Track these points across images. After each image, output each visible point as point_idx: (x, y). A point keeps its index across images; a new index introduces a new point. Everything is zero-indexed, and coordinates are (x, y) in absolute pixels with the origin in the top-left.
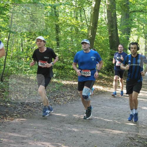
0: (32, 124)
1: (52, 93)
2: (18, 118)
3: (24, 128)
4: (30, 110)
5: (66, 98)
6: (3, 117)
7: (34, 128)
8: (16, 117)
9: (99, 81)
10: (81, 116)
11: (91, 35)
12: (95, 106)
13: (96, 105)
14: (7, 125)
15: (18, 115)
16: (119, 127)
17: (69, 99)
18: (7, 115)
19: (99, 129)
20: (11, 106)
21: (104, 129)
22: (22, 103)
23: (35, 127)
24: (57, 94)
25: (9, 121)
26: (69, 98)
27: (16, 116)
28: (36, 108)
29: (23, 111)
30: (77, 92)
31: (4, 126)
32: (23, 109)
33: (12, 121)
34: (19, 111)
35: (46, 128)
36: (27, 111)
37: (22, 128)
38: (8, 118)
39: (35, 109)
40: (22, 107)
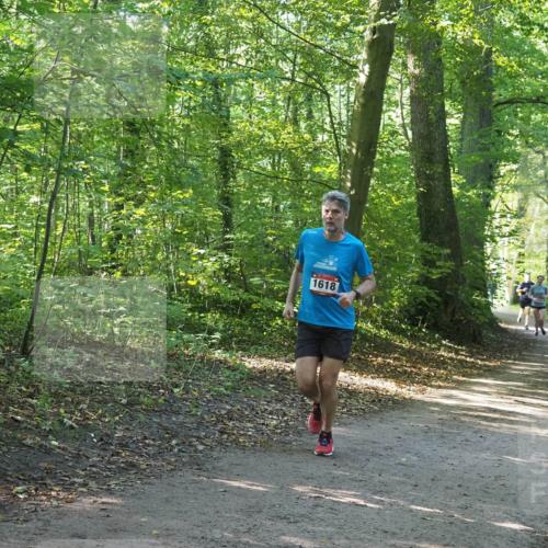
0: (143, 517)
1: (209, 401)
2: (91, 493)
3: (115, 531)
4: (133, 465)
5: (262, 421)
6: (36, 490)
7: (155, 532)
8: (84, 490)
9: (380, 359)
10: (325, 491)
11: (351, 188)
12: (373, 454)
13: (377, 451)
14: (53, 522)
15: (93, 484)
16: (469, 534)
17: (276, 427)
18: (49, 481)
19: (393, 542)
20: (63, 449)
21: (411, 543)
22: (102, 440)
23: (155, 529)
24: (228, 407)
25: (57, 507)
26: (275, 422)
27: (85, 485)
28: (154, 457)
29: (110, 470)
30: (303, 401)
31: (40, 524)
32: (109, 462)
33: (69, 505)
34: (94, 469)
35: (197, 532)
36: (122, 470)
37: (109, 531)
38: (53, 493)
39: (153, 463)
40: (102, 453)
